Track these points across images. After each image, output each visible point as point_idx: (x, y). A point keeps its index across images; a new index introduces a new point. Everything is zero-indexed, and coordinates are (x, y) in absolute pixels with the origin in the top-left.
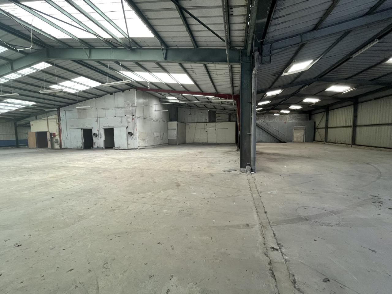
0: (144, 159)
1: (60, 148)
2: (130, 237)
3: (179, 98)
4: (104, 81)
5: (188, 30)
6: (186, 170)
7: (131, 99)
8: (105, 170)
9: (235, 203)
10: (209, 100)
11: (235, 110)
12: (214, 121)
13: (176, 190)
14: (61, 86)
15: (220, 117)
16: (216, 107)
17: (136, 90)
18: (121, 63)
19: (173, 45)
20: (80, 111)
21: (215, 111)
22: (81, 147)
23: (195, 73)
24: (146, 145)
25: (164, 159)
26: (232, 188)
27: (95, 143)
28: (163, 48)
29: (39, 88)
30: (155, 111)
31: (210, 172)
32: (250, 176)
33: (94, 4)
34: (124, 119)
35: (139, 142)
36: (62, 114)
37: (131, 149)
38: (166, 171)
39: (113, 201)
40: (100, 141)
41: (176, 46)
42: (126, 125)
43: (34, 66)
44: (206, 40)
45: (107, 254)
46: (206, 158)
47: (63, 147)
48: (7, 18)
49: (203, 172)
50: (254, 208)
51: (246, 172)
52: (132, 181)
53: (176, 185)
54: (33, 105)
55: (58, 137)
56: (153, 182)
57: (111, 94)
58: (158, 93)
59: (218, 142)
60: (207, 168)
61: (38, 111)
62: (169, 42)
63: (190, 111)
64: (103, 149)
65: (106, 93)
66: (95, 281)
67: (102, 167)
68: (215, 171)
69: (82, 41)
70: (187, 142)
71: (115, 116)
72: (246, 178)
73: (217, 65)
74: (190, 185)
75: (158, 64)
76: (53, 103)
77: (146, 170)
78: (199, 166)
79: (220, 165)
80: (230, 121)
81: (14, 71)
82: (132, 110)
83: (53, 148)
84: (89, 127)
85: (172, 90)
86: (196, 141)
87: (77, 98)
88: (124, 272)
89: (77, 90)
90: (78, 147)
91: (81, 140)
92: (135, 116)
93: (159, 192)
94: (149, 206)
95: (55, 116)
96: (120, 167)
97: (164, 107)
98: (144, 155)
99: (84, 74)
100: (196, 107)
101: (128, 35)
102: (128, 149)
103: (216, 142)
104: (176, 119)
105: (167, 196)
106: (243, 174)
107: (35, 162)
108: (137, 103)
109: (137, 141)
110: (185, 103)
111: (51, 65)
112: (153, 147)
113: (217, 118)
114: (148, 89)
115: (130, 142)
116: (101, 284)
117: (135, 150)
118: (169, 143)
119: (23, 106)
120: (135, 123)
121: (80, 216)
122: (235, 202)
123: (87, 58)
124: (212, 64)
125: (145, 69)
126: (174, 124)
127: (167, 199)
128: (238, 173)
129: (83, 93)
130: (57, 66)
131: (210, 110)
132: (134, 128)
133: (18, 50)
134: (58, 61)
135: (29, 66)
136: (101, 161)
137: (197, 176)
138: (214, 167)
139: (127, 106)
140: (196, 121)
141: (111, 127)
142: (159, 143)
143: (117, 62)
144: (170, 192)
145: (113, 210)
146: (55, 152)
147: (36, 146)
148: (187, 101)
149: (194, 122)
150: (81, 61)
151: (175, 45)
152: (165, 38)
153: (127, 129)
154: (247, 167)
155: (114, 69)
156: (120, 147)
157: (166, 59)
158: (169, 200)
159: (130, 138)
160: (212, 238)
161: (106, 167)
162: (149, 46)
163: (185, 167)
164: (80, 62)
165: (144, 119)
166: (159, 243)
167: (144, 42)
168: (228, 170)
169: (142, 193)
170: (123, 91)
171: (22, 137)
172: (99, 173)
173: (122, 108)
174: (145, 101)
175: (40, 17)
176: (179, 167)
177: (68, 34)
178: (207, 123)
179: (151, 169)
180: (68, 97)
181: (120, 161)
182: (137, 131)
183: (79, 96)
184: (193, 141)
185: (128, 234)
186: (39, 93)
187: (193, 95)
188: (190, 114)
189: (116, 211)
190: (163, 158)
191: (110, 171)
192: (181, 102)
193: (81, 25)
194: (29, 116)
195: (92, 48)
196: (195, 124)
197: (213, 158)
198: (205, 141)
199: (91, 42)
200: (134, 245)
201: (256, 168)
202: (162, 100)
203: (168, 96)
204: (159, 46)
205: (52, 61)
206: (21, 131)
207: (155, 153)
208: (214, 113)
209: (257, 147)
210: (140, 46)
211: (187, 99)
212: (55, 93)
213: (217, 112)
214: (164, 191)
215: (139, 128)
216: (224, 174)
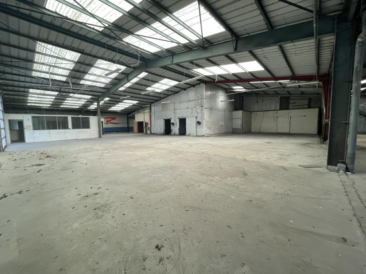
0: (210, 146)
1: (150, 133)
2: (202, 213)
3: (245, 87)
4: (180, 80)
5: (263, 13)
6: (253, 159)
7: (200, 93)
8: (180, 152)
9: (321, 207)
10: (281, 85)
11: (318, 94)
12: (287, 108)
13: (243, 179)
14: (153, 87)
15: (295, 103)
16: (291, 92)
17: (205, 84)
18: (194, 62)
19: (243, 34)
20: (163, 105)
21: (289, 97)
22: (163, 133)
23: (267, 58)
24: (212, 133)
25: (228, 147)
26: (316, 188)
27: (172, 130)
28: (234, 39)
29: (141, 91)
30: (221, 101)
31: (283, 165)
32: (344, 177)
33: (177, 17)
34: (194, 110)
35: (206, 130)
36: (153, 108)
37: (199, 136)
38: (232, 159)
39: (187, 179)
40: (175, 129)
41: (248, 33)
42: (196, 116)
43: (138, 76)
44: (284, 18)
45: (185, 222)
46: (276, 149)
47: (152, 132)
48: (127, 46)
49: (274, 164)
50: (354, 219)
51: (338, 171)
52: (202, 164)
53: (243, 173)
54: (137, 103)
55: (149, 125)
56: (219, 167)
57: (185, 89)
58: (224, 84)
59: (291, 132)
60: (278, 160)
61: (140, 107)
62: (240, 32)
63: (257, 99)
64: (178, 135)
65: (181, 89)
66: (178, 241)
67: (178, 150)
68: (289, 164)
69: (168, 50)
70: (253, 131)
71: (187, 108)
72: (338, 179)
73: (296, 43)
74: (259, 176)
75: (227, 56)
76: (147, 100)
77: (213, 155)
78: (267, 157)
79: (296, 158)
80: (310, 107)
81: (128, 81)
82: (201, 102)
83: (146, 133)
84: (169, 118)
85: (238, 79)
86: (263, 130)
87: (162, 96)
88: (199, 242)
89: (162, 89)
90: (161, 133)
91: (163, 128)
92: (203, 107)
93: (225, 178)
94: (218, 189)
95: (148, 110)
96: (191, 151)
97: (230, 97)
98: (210, 142)
99: (167, 77)
100: (265, 94)
101: (202, 36)
102: (197, 136)
103: (289, 132)
104: (241, 108)
105: (234, 183)
106: (333, 173)
107: (138, 143)
108: (205, 95)
109: (204, 130)
110: (253, 92)
111: (148, 73)
112: (217, 135)
113: (290, 105)
114: (216, 81)
115: (198, 130)
116: (183, 245)
117: (202, 137)
118: (233, 132)
119: (132, 104)
120: (203, 114)
121: (165, 186)
122: (321, 205)
123: (170, 63)
124: (291, 43)
125: (215, 64)
126: (239, 114)
127: (235, 186)
128: (323, 171)
129: (166, 91)
130: (151, 73)
131: (282, 96)
132: (202, 118)
133: (132, 66)
134: (152, 70)
135: (136, 76)
136: (177, 145)
137: (266, 167)
138: (287, 160)
139: (197, 98)
140: (264, 109)
141: (184, 118)
142: (223, 132)
143: (191, 62)
144: (237, 179)
145: (188, 187)
146: (148, 136)
147: (137, 132)
148: (255, 88)
149: (261, 110)
150: (166, 66)
151: (246, 33)
152: (236, 29)
153: (196, 118)
154: (339, 165)
155: (189, 68)
156: (190, 134)
157: (235, 49)
158: (237, 188)
159: (199, 127)
160: (290, 240)
161: (181, 150)
162: (219, 41)
163: (252, 156)
164: (165, 68)
165: (211, 109)
166: (229, 227)
167: (215, 38)
168: (307, 166)
169: (210, 176)
170: (194, 86)
171: (131, 125)
172: (176, 154)
173: (193, 101)
174: (212, 93)
175: (143, 40)
176: (245, 156)
177: (159, 47)
178: (277, 110)
179: (217, 155)
180: (156, 96)
181: (191, 146)
182: (205, 121)
183: (163, 94)
184: (260, 131)
185: (201, 210)
186: (141, 94)
187: (262, 82)
188: (257, 102)
189: (190, 188)
190: (228, 145)
191: (184, 154)
192: (247, 91)
193: (168, 37)
194: (134, 111)
195: (174, 54)
196: (263, 112)
197: (285, 150)
198: (274, 131)
199: (174, 50)
200: (206, 221)
201: (356, 168)
202: (228, 91)
203: (233, 86)
204: (230, 39)
205: (148, 70)
206: (131, 121)
207: (221, 140)
208: (288, 99)
209: (358, 140)
210: (212, 43)
211: (255, 87)
212: (149, 93)
213: (291, 98)
214: (230, 178)
215: (206, 117)
216: (302, 169)
